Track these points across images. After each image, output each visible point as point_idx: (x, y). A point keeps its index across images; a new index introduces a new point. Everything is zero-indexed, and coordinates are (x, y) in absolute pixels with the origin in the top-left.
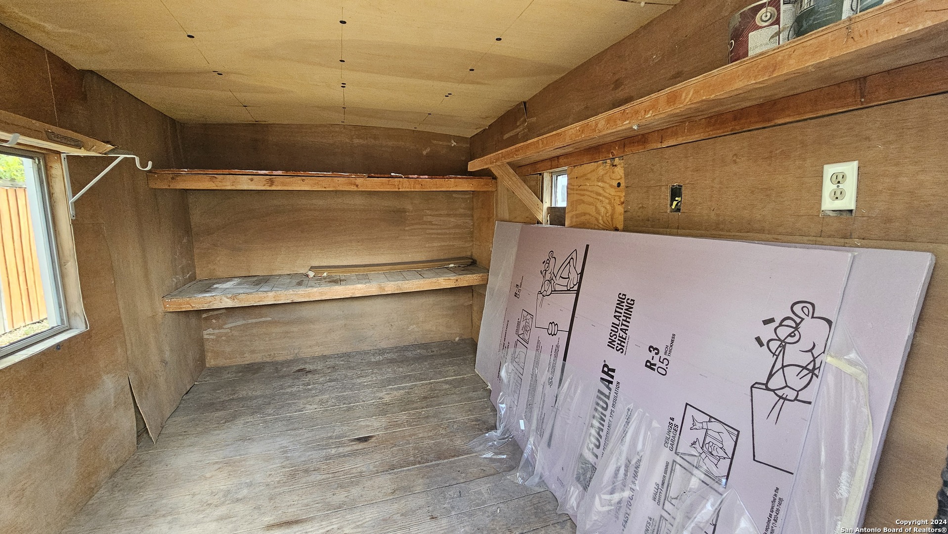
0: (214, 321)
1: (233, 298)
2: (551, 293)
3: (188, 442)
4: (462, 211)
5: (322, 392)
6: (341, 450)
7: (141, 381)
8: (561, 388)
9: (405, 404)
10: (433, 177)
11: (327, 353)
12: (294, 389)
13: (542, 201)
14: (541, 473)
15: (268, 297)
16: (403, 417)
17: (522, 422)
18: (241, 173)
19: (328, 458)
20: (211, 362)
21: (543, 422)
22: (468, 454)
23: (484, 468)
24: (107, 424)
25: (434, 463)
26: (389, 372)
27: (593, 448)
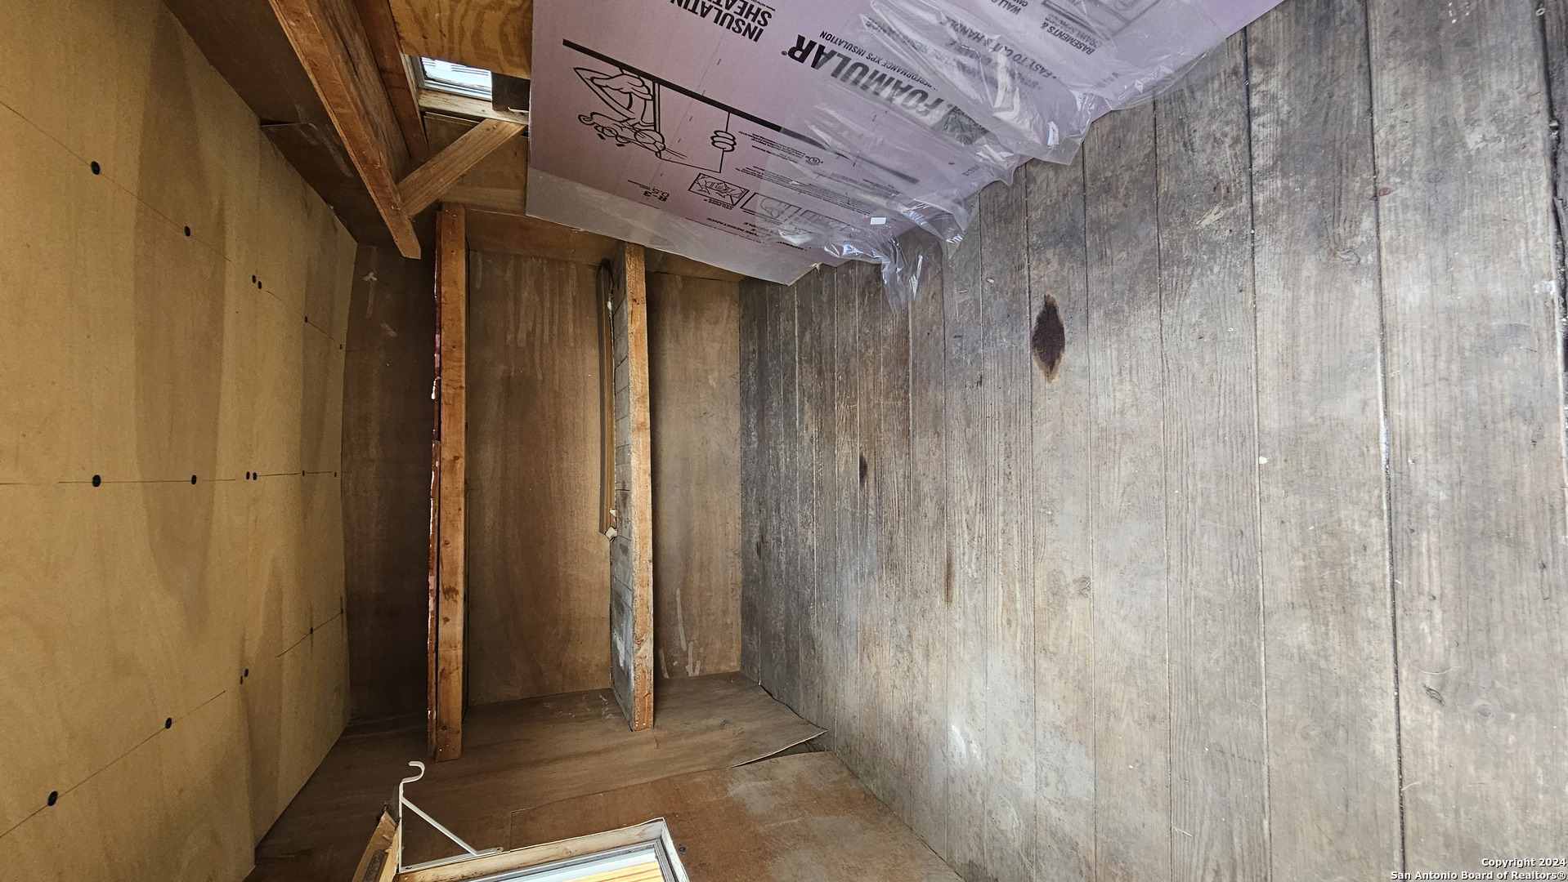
0: (675, 664)
1: (640, 642)
2: (659, 133)
3: (831, 694)
4: (509, 275)
5: (792, 522)
6: (871, 502)
7: (744, 751)
8: (824, 145)
9: (824, 404)
10: (438, 324)
11: (738, 513)
12: (783, 559)
13: (481, 119)
14: (953, 201)
15: (641, 595)
16: (841, 409)
17: (875, 221)
18: (434, 637)
19: (879, 520)
20: (734, 665)
21: (878, 185)
22: (907, 316)
23: (932, 293)
24: (792, 787)
25: (910, 371)
26: (777, 423)
27: (926, 105)
